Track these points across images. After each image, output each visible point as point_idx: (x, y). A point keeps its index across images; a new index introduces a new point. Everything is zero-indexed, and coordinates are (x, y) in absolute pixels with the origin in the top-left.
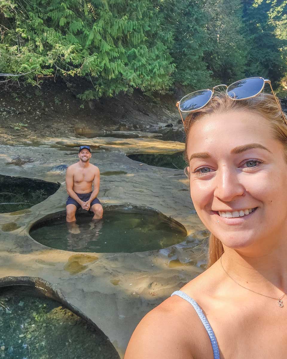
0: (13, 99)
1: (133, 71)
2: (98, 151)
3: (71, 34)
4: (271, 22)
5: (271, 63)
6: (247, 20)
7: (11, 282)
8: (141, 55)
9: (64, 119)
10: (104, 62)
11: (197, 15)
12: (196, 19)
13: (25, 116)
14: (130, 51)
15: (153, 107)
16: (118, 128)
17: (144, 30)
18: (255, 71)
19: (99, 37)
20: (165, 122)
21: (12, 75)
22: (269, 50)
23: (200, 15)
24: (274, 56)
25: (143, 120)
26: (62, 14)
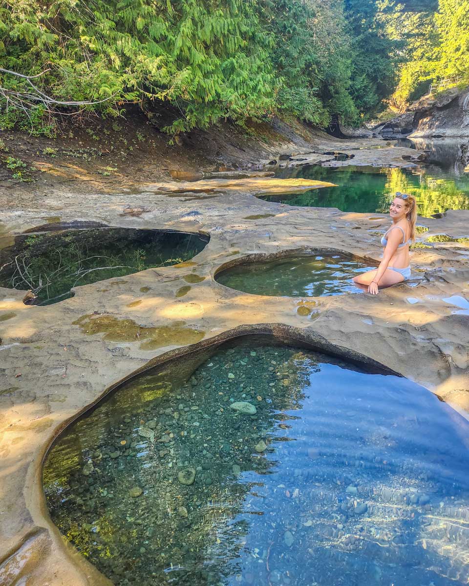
0: (90, 136)
1: (232, 90)
2: (215, 195)
3: (152, 41)
4: (381, 17)
5: (381, 74)
6: (351, 16)
7: (246, 331)
8: (240, 66)
9: (154, 159)
10: (197, 79)
11: (295, 8)
12: (295, 15)
13: (110, 158)
14: (226, 62)
15: (248, 140)
16: (216, 169)
17: (240, 31)
18: (361, 87)
19: (189, 43)
20: (266, 158)
21: (86, 103)
22: (377, 57)
23: (300, 9)
24: (384, 64)
25: (242, 157)
26: (138, 12)
